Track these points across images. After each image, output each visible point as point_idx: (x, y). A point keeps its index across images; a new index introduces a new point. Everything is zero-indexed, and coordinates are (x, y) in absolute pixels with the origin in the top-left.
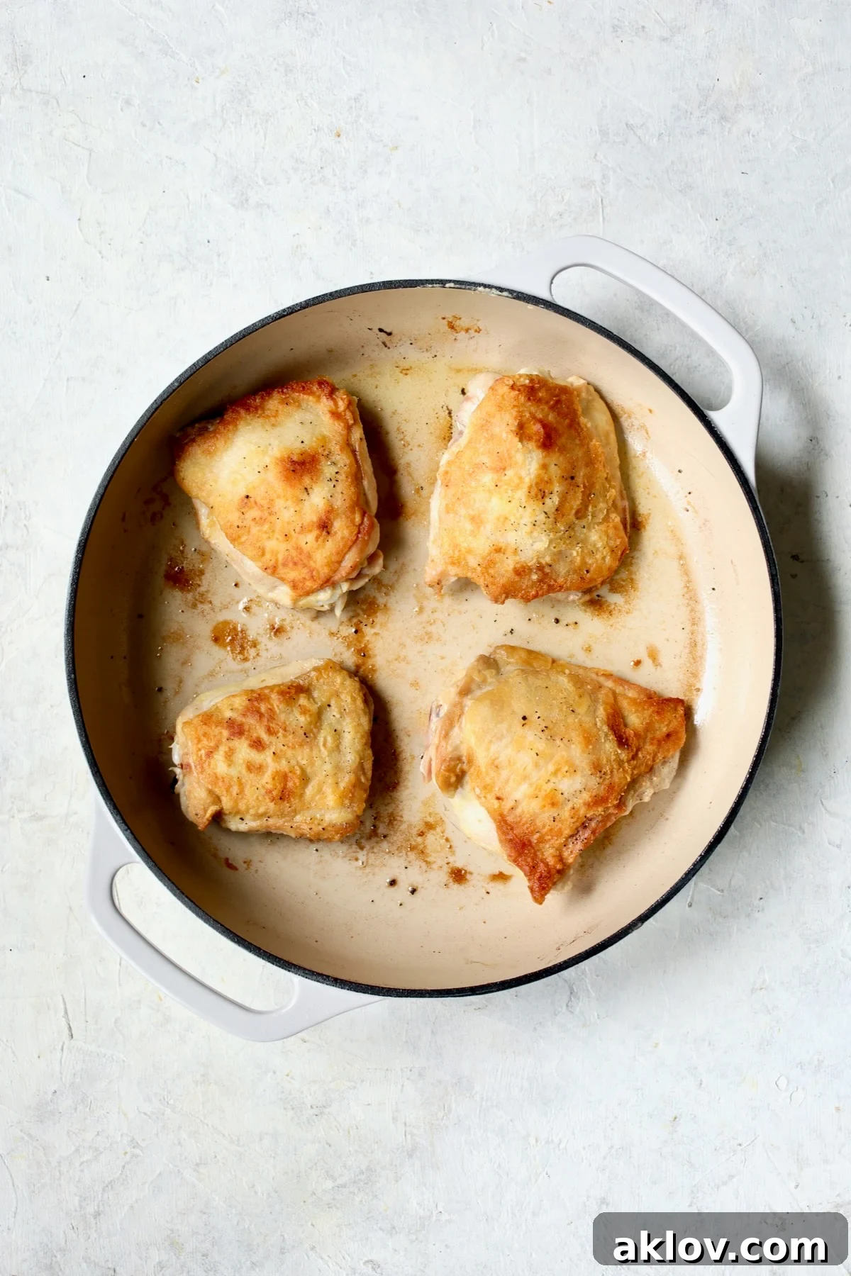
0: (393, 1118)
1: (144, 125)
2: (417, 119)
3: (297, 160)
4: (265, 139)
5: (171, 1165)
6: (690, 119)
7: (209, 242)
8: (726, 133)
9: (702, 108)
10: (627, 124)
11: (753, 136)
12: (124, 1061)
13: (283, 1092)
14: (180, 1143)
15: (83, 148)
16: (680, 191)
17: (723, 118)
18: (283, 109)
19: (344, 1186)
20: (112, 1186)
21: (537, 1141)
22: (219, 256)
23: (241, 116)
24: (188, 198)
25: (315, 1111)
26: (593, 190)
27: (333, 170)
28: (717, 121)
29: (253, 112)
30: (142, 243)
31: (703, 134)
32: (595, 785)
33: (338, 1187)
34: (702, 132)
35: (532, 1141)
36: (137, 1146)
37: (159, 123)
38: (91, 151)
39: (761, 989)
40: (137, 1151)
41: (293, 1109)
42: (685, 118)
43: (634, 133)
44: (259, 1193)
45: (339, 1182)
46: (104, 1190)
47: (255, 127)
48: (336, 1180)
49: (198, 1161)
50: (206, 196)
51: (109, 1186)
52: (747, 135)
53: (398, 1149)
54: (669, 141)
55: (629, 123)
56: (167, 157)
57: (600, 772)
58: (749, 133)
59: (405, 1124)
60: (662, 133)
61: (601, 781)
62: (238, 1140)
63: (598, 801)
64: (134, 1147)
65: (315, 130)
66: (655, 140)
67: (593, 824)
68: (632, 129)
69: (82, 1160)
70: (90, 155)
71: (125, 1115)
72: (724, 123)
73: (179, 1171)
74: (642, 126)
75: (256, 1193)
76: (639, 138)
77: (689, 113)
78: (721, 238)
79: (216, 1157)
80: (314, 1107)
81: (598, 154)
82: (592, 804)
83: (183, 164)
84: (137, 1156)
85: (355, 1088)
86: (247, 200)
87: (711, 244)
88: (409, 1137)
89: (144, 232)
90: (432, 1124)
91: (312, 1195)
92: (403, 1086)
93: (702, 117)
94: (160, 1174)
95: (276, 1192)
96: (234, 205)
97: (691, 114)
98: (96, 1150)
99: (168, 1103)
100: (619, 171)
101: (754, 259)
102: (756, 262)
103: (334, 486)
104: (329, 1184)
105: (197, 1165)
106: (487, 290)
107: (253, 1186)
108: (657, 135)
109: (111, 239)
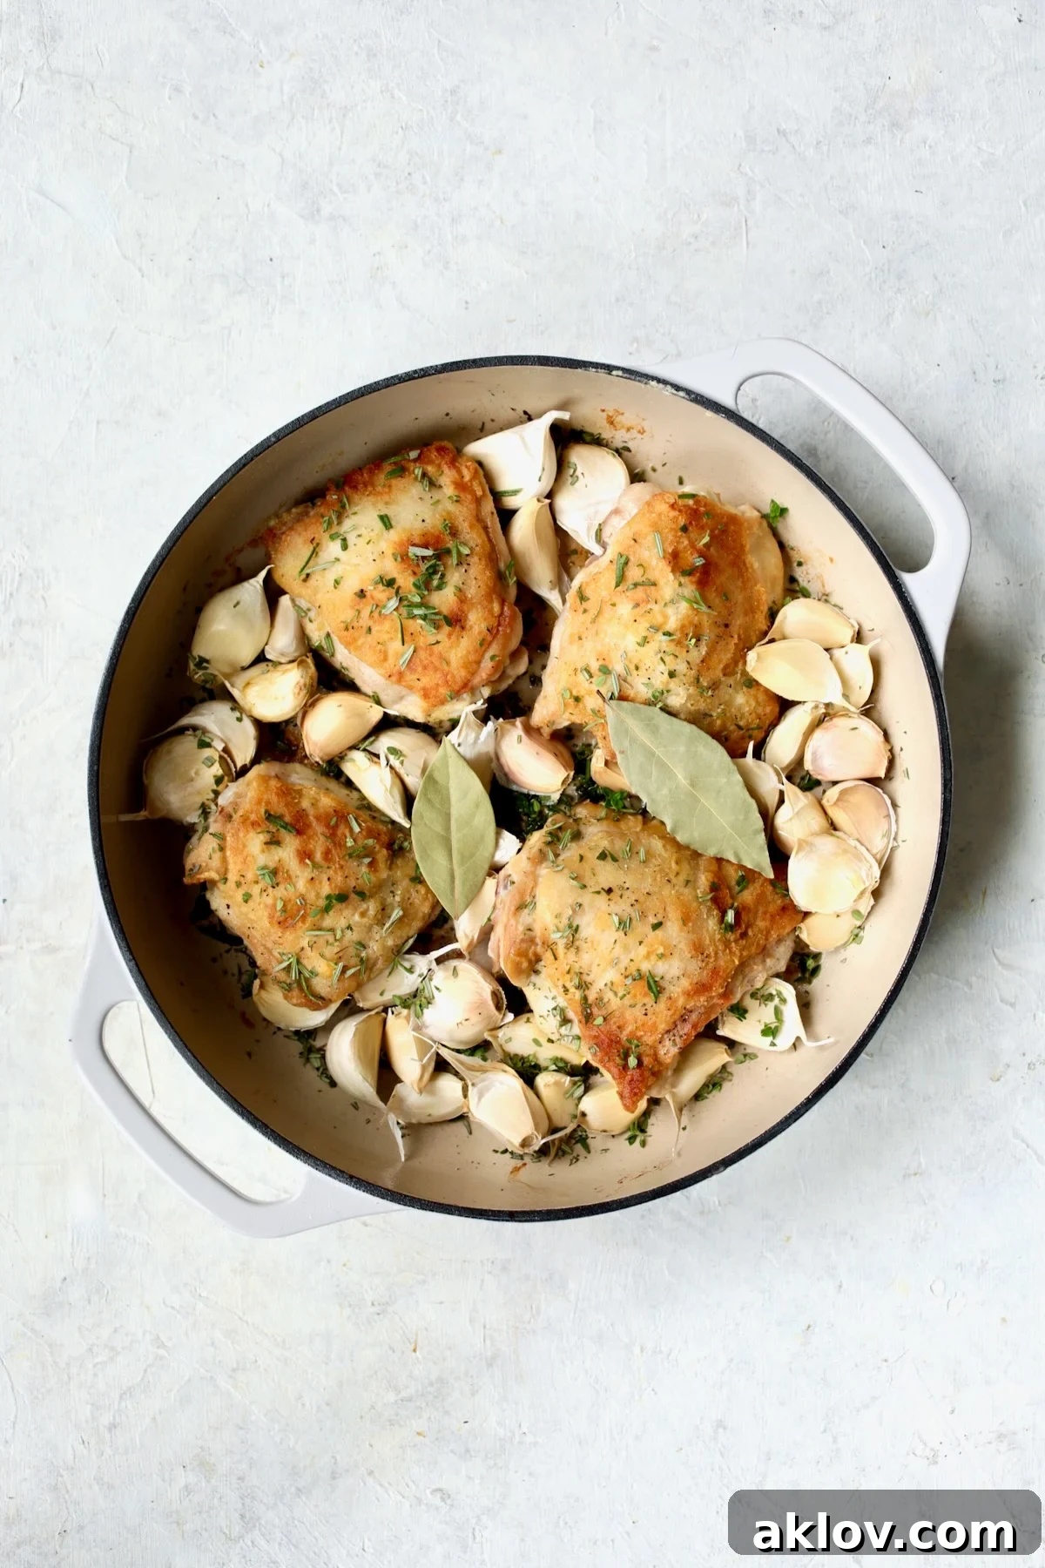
0: (471, 1321)
1: (196, 117)
2: (525, 117)
3: (379, 165)
4: (342, 137)
5: (202, 1370)
6: (855, 125)
7: (271, 260)
8: (898, 142)
9: (870, 112)
10: (778, 131)
11: (930, 147)
12: (148, 1244)
13: (338, 1286)
14: (213, 1343)
15: (122, 143)
16: (841, 212)
17: (895, 125)
18: (364, 101)
19: (410, 1399)
20: (131, 1393)
21: (642, 1350)
22: (283, 277)
23: (313, 109)
24: (247, 205)
25: (376, 1309)
26: (736, 208)
27: (423, 177)
28: (886, 128)
29: (328, 105)
30: (190, 259)
31: (870, 143)
32: (696, 970)
33: (402, 1401)
34: (868, 141)
35: (637, 1350)
36: (162, 1346)
37: (214, 115)
38: (131, 148)
39: (915, 1174)
40: (162, 1352)
41: (350, 1306)
42: (849, 124)
43: (787, 140)
44: (308, 1405)
45: (403, 1394)
46: (121, 1397)
47: (330, 122)
48: (400, 1392)
49: (235, 1366)
50: (268, 205)
51: (127, 1393)
52: (923, 145)
53: (474, 1357)
54: (829, 150)
55: (782, 129)
56: (223, 156)
57: (702, 954)
58: (925, 143)
59: (485, 1327)
60: (820, 142)
61: (704, 965)
62: (284, 1342)
63: (701, 988)
64: (158, 1347)
65: (402, 128)
66: (812, 150)
67: (694, 1017)
68: (785, 135)
69: (96, 1361)
70: (131, 152)
71: (148, 1308)
72: (895, 131)
73: (211, 1377)
74: (796, 131)
75: (303, 1405)
76: (793, 147)
77: (853, 118)
78: (889, 270)
79: (256, 1361)
80: (376, 1303)
81: (743, 164)
82: (692, 993)
83: (243, 165)
84: (162, 1358)
85: (424, 1282)
86: (318, 211)
87: (876, 276)
88: (488, 1342)
89: (193, 247)
90: (517, 1328)
91: (370, 1409)
92: (483, 1281)
93: (869, 122)
94: (189, 1380)
95: (328, 1404)
96: (302, 217)
97: (856, 118)
98: (113, 1349)
99: (200, 1295)
100: (768, 186)
101: (928, 296)
102: (930, 298)
103: (466, 571)
104: (391, 1397)
105: (234, 1370)
106: (661, 385)
107: (300, 1397)
108: (815, 143)
109: (153, 254)
